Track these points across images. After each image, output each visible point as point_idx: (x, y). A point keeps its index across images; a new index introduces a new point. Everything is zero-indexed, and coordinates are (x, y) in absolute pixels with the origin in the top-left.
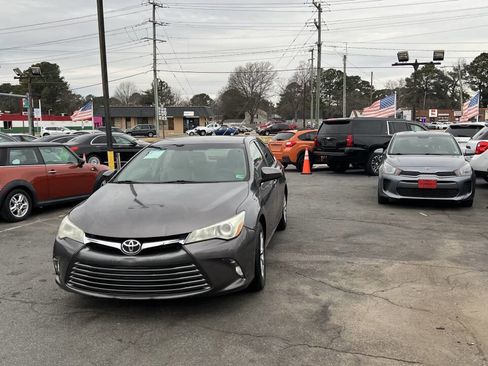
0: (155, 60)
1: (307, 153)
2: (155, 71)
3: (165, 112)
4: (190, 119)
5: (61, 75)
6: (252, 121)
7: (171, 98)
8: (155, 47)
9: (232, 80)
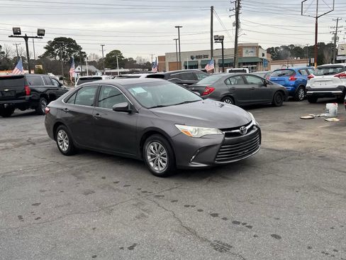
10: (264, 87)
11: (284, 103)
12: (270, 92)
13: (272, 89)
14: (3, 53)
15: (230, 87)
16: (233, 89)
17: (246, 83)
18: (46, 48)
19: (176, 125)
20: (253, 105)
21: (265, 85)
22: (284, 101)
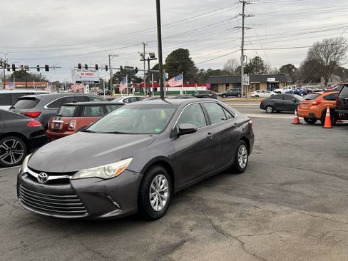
0: (243, 42)
1: (328, 110)
2: (242, 50)
3: (248, 80)
4: (272, 83)
5: (190, 57)
6: (326, 84)
7: (263, 69)
8: (243, 33)
9: (311, 53)
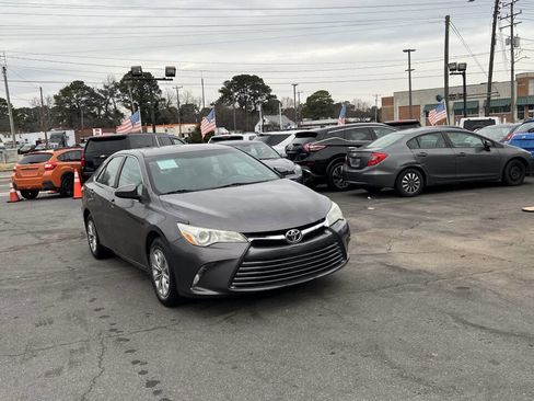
1: (76, 174)
10: (485, 153)
11: (526, 179)
12: (496, 160)
13: (501, 157)
14: (164, 100)
15: (418, 151)
16: (423, 155)
17: (449, 145)
18: (221, 91)
19: (179, 225)
20: (462, 183)
21: (487, 148)
22: (527, 175)
